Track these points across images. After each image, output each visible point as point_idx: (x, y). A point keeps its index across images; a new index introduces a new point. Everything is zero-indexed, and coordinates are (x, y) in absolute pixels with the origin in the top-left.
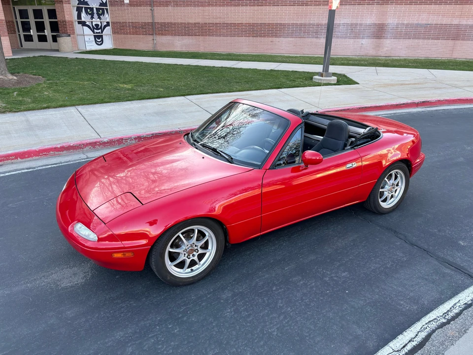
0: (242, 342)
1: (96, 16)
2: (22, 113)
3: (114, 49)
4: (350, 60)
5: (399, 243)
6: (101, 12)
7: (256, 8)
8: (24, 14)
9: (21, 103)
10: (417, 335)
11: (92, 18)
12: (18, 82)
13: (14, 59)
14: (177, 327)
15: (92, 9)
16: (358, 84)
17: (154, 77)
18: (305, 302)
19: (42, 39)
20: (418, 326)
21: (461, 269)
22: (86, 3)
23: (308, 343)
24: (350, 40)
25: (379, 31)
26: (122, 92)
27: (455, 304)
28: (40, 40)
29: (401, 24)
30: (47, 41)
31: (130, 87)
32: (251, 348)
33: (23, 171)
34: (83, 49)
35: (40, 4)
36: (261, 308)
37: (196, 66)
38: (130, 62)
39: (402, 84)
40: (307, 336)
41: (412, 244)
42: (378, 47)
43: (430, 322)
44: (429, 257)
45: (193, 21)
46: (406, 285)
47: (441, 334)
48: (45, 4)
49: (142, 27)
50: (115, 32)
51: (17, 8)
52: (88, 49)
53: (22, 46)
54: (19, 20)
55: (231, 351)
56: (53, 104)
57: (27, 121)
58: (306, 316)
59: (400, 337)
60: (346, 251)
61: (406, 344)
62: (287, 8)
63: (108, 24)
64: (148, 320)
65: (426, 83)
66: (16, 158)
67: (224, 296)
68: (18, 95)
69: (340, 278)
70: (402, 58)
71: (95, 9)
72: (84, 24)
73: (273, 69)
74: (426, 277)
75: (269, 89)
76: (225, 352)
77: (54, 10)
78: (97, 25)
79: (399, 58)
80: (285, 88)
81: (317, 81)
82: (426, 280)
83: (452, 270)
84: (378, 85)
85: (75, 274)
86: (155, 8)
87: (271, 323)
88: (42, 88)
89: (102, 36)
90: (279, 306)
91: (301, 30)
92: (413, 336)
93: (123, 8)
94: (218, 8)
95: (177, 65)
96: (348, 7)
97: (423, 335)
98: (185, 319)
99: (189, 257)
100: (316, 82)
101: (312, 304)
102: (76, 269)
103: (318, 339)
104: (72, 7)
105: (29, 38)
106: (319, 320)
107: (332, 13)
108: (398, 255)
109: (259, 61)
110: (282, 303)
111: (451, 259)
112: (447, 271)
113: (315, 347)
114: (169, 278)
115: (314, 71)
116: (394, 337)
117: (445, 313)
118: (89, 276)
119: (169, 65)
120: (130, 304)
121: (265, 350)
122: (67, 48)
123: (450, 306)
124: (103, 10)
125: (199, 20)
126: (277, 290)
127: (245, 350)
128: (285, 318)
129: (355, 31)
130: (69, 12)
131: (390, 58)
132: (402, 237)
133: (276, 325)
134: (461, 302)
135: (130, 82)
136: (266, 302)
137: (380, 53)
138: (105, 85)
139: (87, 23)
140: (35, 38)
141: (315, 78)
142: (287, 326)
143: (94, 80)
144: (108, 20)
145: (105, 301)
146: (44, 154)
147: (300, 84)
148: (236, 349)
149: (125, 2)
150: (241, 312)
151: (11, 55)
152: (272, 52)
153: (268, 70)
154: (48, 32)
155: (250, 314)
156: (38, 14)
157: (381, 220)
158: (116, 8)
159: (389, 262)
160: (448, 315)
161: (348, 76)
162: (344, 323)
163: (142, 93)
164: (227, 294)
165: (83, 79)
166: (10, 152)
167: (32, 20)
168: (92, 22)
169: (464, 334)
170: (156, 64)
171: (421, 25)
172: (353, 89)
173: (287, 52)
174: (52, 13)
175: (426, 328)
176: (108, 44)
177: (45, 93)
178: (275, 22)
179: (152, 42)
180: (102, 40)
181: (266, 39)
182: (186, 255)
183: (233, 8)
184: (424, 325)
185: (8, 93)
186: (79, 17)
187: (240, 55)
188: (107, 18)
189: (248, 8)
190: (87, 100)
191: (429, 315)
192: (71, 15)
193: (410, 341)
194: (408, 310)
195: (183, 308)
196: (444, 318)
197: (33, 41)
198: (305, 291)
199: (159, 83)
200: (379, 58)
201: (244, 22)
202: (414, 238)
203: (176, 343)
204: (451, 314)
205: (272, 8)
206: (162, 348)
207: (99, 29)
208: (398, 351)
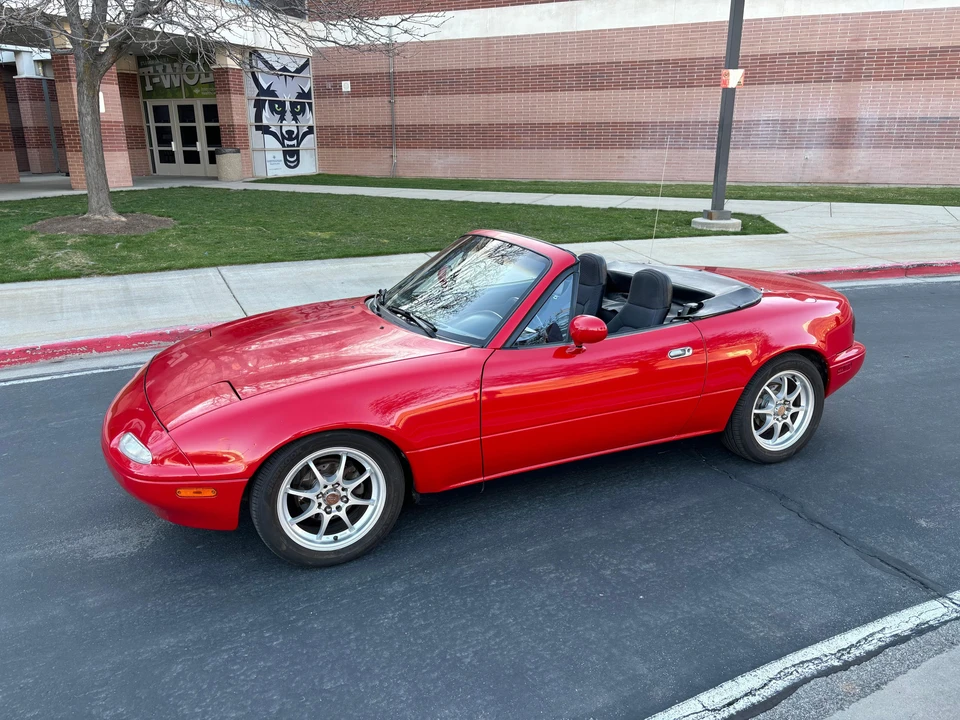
0: (397, 672)
1: (288, 115)
2: (120, 277)
3: (319, 175)
4: (778, 191)
5: (783, 518)
6: (298, 109)
7: (590, 94)
8: (161, 114)
9: (123, 260)
10: (765, 685)
11: (282, 119)
12: (127, 227)
13: (135, 191)
14: (281, 637)
15: (282, 104)
16: (786, 232)
17: (378, 221)
18: (548, 611)
19: (192, 158)
20: (774, 668)
21: (907, 572)
22: (273, 94)
23: (527, 680)
24: (780, 151)
25: (843, 135)
26: (311, 245)
27: (872, 635)
28: (187, 161)
29: (888, 118)
30: (199, 162)
31: (328, 237)
32: (409, 682)
33: (95, 372)
34: (261, 174)
35: (191, 95)
36: (455, 615)
37: (463, 202)
38: (339, 196)
39: (881, 234)
40: (531, 670)
41: (813, 521)
42: (840, 164)
43: (803, 663)
44: (841, 544)
45: (468, 122)
46: (773, 592)
47: (821, 687)
48: (200, 96)
49: (373, 135)
50: (322, 144)
51: (151, 103)
52: (271, 175)
53: (155, 171)
54: (153, 125)
55: (370, 685)
56: (179, 263)
57: (126, 289)
58: (541, 634)
59: (727, 685)
60: (664, 527)
61: (737, 700)
62: (652, 92)
63: (310, 130)
64: (230, 621)
65: (934, 231)
66: (90, 350)
67: (390, 591)
68: (122, 247)
69: (635, 572)
70: (892, 186)
71: (288, 104)
72: (266, 130)
73: (614, 206)
74: (823, 581)
75: (595, 241)
76: (358, 685)
77: (214, 107)
78: (290, 133)
79: (886, 186)
80: (630, 239)
81: (700, 228)
82: (821, 585)
83: (886, 572)
84: (828, 234)
85: (123, 539)
86: (398, 99)
87: (465, 642)
88: (168, 237)
89: (297, 152)
90: (493, 614)
91: (679, 134)
92: (757, 686)
93: (339, 100)
94: (516, 96)
95: (428, 200)
96: (774, 87)
97: (780, 685)
98: (300, 624)
99: (328, 510)
100: (697, 229)
101: (561, 615)
102: (129, 530)
103: (552, 676)
104: (246, 100)
105: (167, 157)
106: (564, 643)
107: (729, 95)
108: (773, 539)
109: (589, 193)
110: (499, 609)
111: (889, 551)
112: (876, 573)
113: (540, 689)
114: (284, 548)
115: (697, 211)
116: (714, 682)
117: (843, 650)
118: (148, 544)
119: (413, 200)
120: (207, 594)
121: (436, 687)
122: (233, 172)
123: (860, 637)
124: (303, 105)
125: (480, 118)
126: (497, 585)
127: (398, 685)
128: (497, 635)
129: (789, 135)
130: (240, 110)
131: (867, 187)
132: (795, 507)
133: (474, 646)
134: (887, 631)
135: (330, 228)
136: (469, 605)
137: (845, 177)
138: (282, 233)
139: (273, 129)
140: (179, 157)
141: (696, 223)
142: (495, 650)
143: (265, 225)
144: (311, 123)
145: (161, 586)
146: (141, 346)
147: (663, 232)
148: (380, 681)
149: (344, 90)
150: (411, 621)
151: (131, 184)
152: (621, 177)
153: (603, 209)
154: (201, 146)
155: (430, 624)
156: (186, 113)
157: (758, 475)
158: (327, 101)
159: (749, 550)
160: (849, 653)
161: (767, 218)
162: (614, 651)
163: (348, 247)
164: (397, 587)
165: (245, 222)
166: (79, 339)
167: (175, 125)
168: (281, 127)
169: (873, 691)
170: (388, 198)
171: (933, 121)
172: (771, 242)
173: (651, 178)
174: (211, 112)
175: (792, 674)
176: (308, 165)
177: (171, 245)
178: (627, 119)
179: (389, 161)
180: (298, 159)
181: (609, 152)
182: (324, 506)
183: (544, 95)
184: (787, 668)
185: (105, 244)
186: (258, 117)
187: (554, 184)
188: (309, 119)
189: (574, 94)
190: (242, 256)
191: (805, 650)
192: (244, 113)
193: (746, 695)
194: (763, 638)
195: (303, 606)
196: (839, 658)
197: (174, 162)
198: (554, 591)
199: (386, 230)
200: (844, 186)
201: (566, 120)
202: (820, 509)
203: (269, 664)
204: (856, 652)
205: (620, 93)
206: (238, 670)
207: (293, 139)
208: (714, 710)
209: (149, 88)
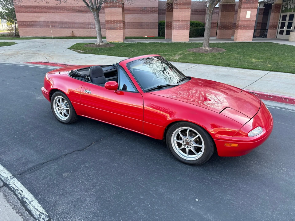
28: (286, 34)
30: (289, 34)
51: (282, 14)
53: (277, 37)
54: (281, 21)
151: (252, 40)
197: (283, 34)
209: (284, 9)
